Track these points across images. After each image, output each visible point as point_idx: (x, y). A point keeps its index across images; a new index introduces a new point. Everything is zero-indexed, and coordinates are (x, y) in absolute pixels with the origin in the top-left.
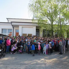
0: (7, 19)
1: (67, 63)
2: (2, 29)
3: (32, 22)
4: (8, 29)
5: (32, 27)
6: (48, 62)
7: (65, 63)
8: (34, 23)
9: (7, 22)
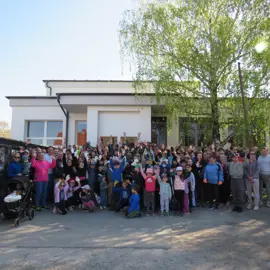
0: (44, 84)
1: (252, 247)
2: (28, 123)
3: (132, 91)
4: (49, 121)
5: (136, 109)
6: (182, 240)
7: (246, 244)
8: (139, 94)
9: (45, 95)
